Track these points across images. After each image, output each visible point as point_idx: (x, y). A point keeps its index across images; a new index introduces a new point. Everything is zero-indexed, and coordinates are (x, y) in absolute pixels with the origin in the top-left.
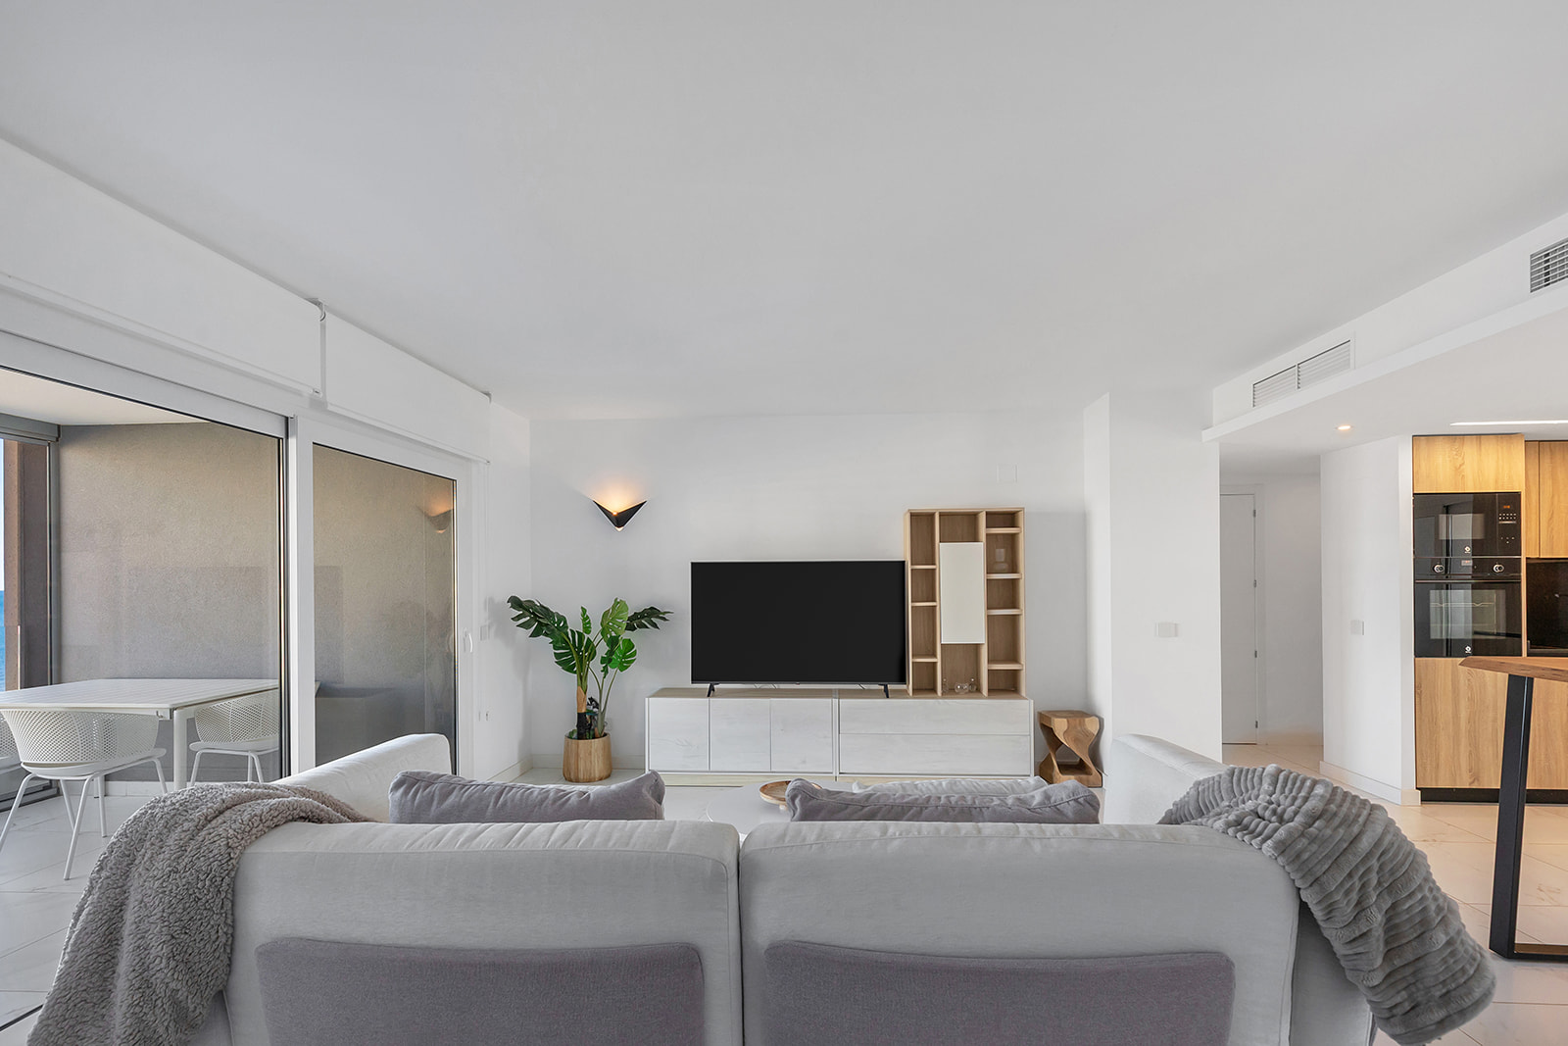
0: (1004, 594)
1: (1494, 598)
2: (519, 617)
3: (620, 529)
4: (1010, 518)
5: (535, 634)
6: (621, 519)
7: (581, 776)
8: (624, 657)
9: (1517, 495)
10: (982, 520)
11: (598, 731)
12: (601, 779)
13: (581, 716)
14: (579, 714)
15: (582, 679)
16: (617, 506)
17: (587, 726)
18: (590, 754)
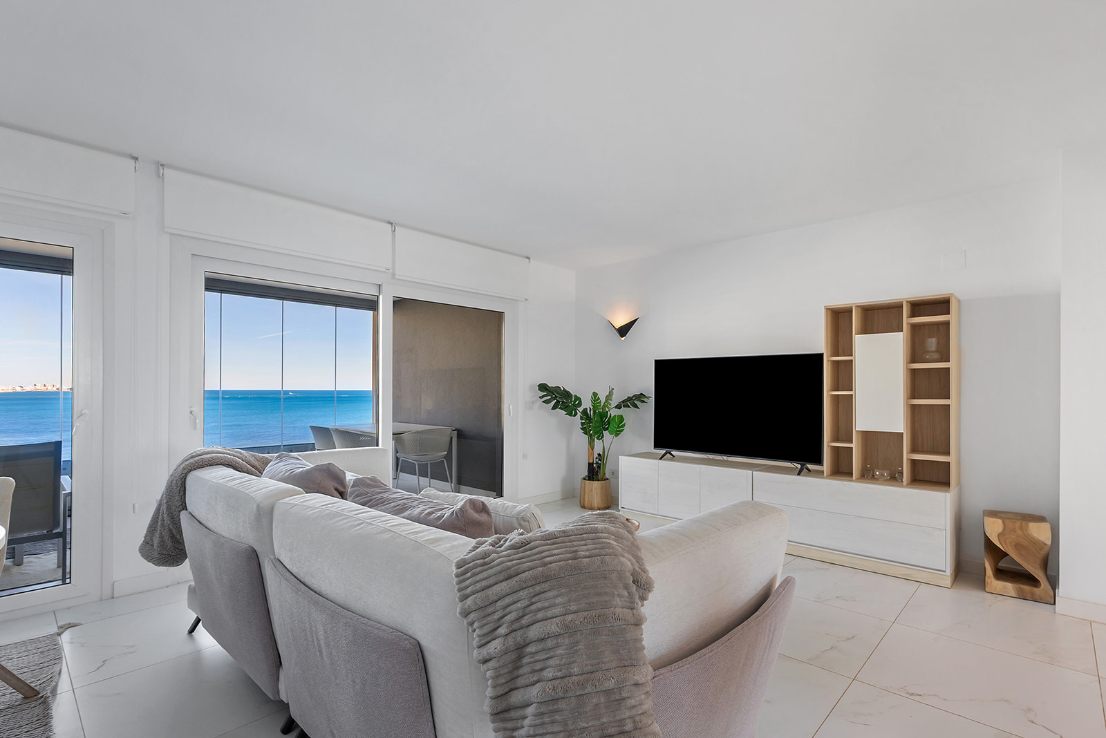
0: (931, 384)
2: (543, 396)
3: (623, 339)
5: (554, 408)
6: (623, 331)
8: (619, 427)
10: (906, 310)
11: (600, 476)
13: (590, 465)
14: (589, 463)
15: (591, 440)
16: (620, 322)
17: (594, 472)
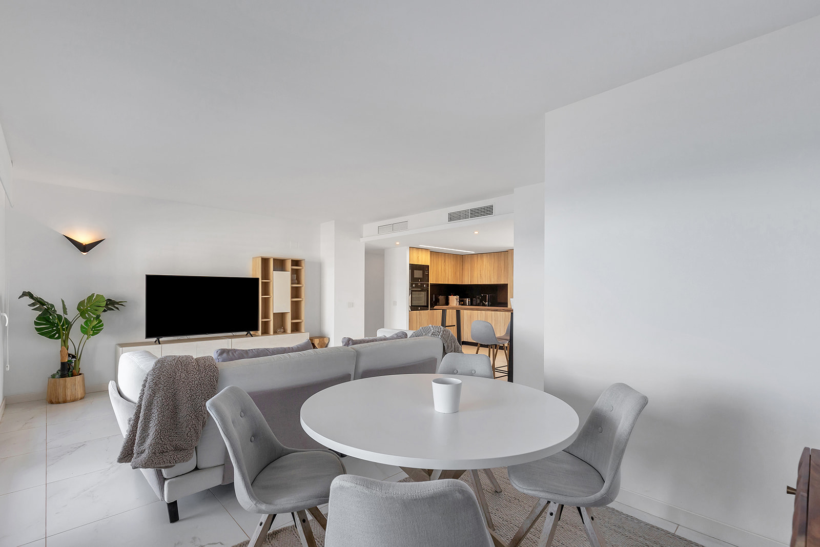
0: (296, 293)
1: (423, 294)
2: (33, 305)
3: (85, 254)
4: (296, 263)
7: (68, 399)
8: (95, 327)
9: (428, 266)
10: (289, 263)
11: (75, 372)
12: (81, 399)
13: (63, 364)
14: (61, 363)
15: (65, 342)
16: (83, 240)
17: (67, 369)
18: (75, 385)
